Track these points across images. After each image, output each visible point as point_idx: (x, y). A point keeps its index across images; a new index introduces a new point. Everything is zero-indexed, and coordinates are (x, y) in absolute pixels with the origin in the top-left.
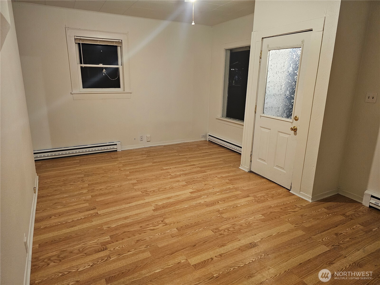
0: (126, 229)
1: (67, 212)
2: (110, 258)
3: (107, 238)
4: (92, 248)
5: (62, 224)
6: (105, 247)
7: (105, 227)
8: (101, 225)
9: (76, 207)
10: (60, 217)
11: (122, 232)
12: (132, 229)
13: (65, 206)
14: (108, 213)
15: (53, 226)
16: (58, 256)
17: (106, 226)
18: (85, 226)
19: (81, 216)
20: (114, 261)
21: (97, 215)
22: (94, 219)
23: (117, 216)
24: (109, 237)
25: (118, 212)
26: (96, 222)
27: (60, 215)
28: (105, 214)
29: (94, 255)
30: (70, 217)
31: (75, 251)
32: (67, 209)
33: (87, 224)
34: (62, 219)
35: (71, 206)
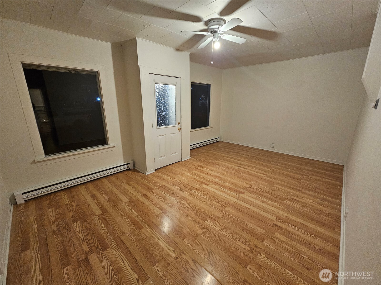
0: (272, 197)
1: (299, 242)
2: (293, 195)
3: (286, 202)
4: (299, 203)
5: (311, 234)
6: (292, 199)
7: (282, 207)
8: (283, 210)
9: (289, 241)
10: (310, 243)
11: (275, 198)
12: (269, 196)
13: (298, 254)
14: (270, 213)
15: (320, 237)
16: (321, 213)
17: (280, 207)
18: (293, 218)
19: (290, 228)
20: (292, 193)
21: (278, 218)
22: (282, 217)
23: (267, 206)
24: (285, 201)
25: (263, 209)
26: (283, 214)
27: (308, 245)
28: (273, 214)
29: (300, 200)
30: (300, 234)
31: (309, 209)
32: (298, 246)
33: (291, 217)
34: (308, 238)
35: (292, 247)
